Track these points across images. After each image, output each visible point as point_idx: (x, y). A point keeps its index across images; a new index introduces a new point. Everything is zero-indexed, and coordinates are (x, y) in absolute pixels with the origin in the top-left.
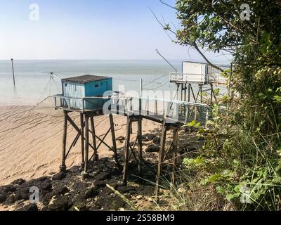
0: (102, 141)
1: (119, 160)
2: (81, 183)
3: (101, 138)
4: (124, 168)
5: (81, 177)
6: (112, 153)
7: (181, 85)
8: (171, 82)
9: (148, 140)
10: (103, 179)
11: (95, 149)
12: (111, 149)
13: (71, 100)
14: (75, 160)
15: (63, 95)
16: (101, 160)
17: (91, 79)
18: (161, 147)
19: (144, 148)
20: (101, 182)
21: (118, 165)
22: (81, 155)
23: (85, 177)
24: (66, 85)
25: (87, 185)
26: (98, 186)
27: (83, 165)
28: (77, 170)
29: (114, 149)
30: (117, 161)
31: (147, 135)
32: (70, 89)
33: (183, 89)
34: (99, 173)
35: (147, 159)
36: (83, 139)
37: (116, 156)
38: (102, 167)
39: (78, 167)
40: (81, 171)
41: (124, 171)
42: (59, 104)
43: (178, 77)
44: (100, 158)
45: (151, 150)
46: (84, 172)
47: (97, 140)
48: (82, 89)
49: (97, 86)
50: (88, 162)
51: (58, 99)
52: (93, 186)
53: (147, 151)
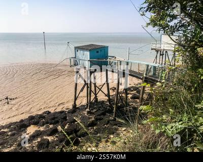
0: (100, 90)
1: (111, 103)
2: (86, 116)
3: (100, 87)
4: (115, 109)
5: (85, 113)
6: (107, 98)
7: (159, 52)
8: (152, 49)
9: (132, 91)
10: (100, 115)
11: (96, 94)
12: (106, 95)
13: (81, 61)
14: (82, 101)
15: (75, 58)
16: (99, 102)
17: (94, 47)
18: (141, 96)
19: (130, 96)
20: (99, 117)
21: (111, 106)
22: (86, 98)
23: (88, 112)
24: (77, 51)
25: (89, 118)
26: (97, 119)
27: (87, 105)
28: (83, 108)
29: (108, 95)
30: (110, 104)
31: (132, 87)
32: (80, 54)
33: (161, 55)
34: (97, 111)
35: (131, 104)
36: (88, 87)
37: (109, 100)
38: (100, 107)
39: (84, 106)
40: (86, 109)
41: (114, 111)
42: (72, 64)
43: (158, 46)
44: (98, 101)
45: (134, 97)
46: (88, 110)
47: (97, 88)
48: (88, 54)
49: (97, 52)
50: (91, 103)
51: (72, 60)
52: (93, 119)
53: (132, 98)
